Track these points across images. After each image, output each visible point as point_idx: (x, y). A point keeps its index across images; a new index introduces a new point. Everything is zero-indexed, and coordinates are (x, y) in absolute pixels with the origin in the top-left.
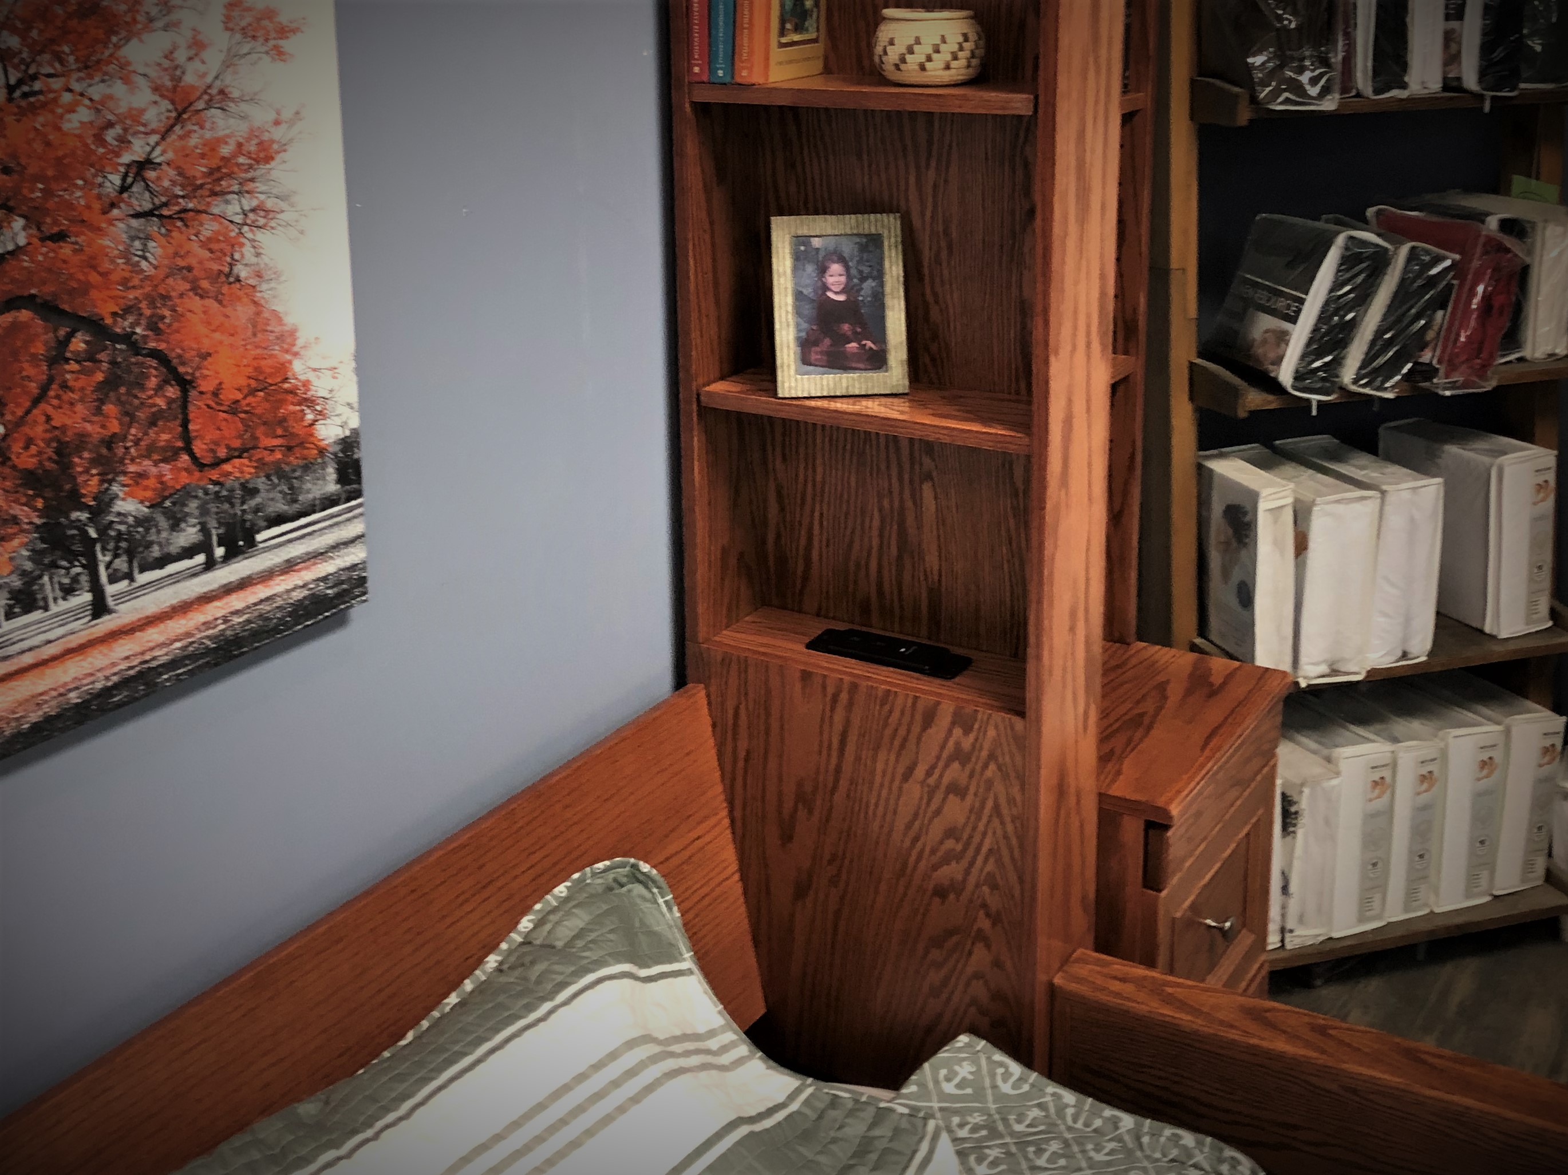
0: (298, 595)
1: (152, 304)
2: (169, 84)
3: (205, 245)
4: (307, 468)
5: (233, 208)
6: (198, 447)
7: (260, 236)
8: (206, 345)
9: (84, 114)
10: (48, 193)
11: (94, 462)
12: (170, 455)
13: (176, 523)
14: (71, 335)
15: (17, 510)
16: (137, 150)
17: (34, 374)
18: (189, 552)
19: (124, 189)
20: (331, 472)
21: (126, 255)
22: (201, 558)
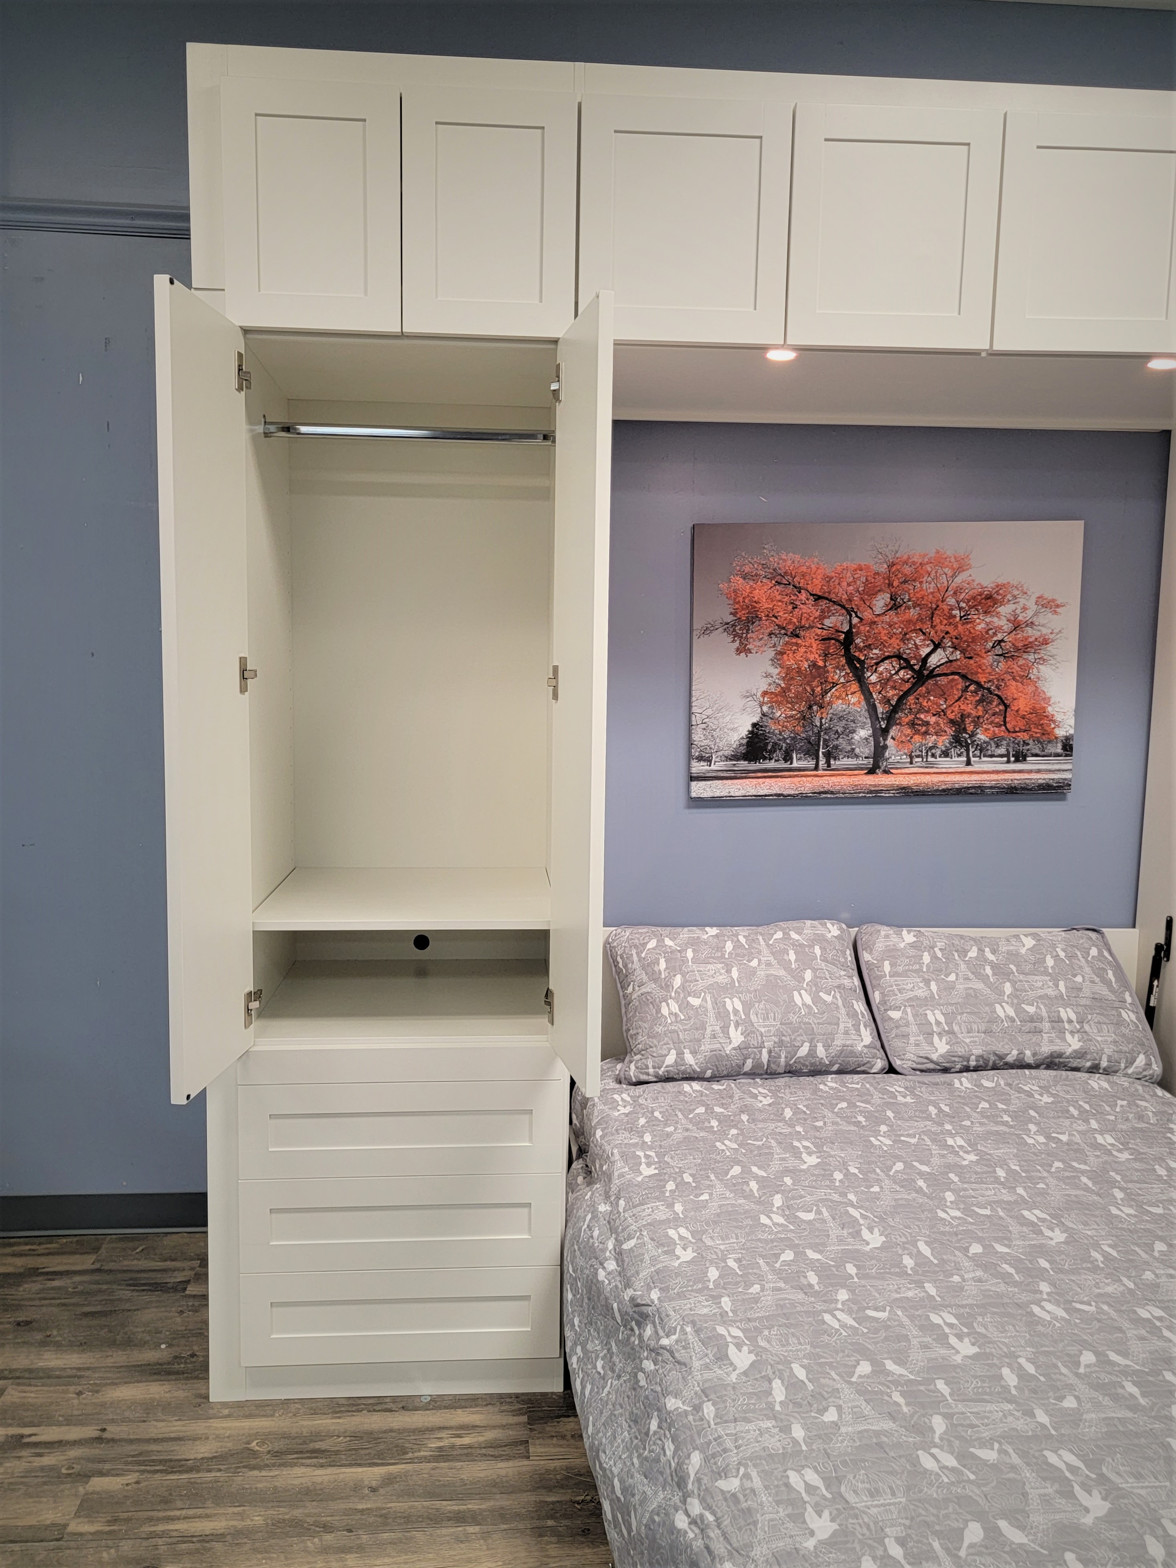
0: (1040, 781)
1: (998, 680)
2: (1012, 619)
3: (1019, 667)
4: (1049, 742)
5: (1031, 657)
6: (1008, 725)
7: (1040, 666)
8: (1016, 696)
9: (983, 625)
10: (968, 646)
11: (972, 721)
12: (998, 726)
13: (998, 746)
14: (969, 685)
15: (946, 729)
16: (999, 637)
17: (957, 694)
18: (1001, 756)
19: (993, 647)
20: (1060, 746)
21: (991, 666)
22: (1005, 759)
